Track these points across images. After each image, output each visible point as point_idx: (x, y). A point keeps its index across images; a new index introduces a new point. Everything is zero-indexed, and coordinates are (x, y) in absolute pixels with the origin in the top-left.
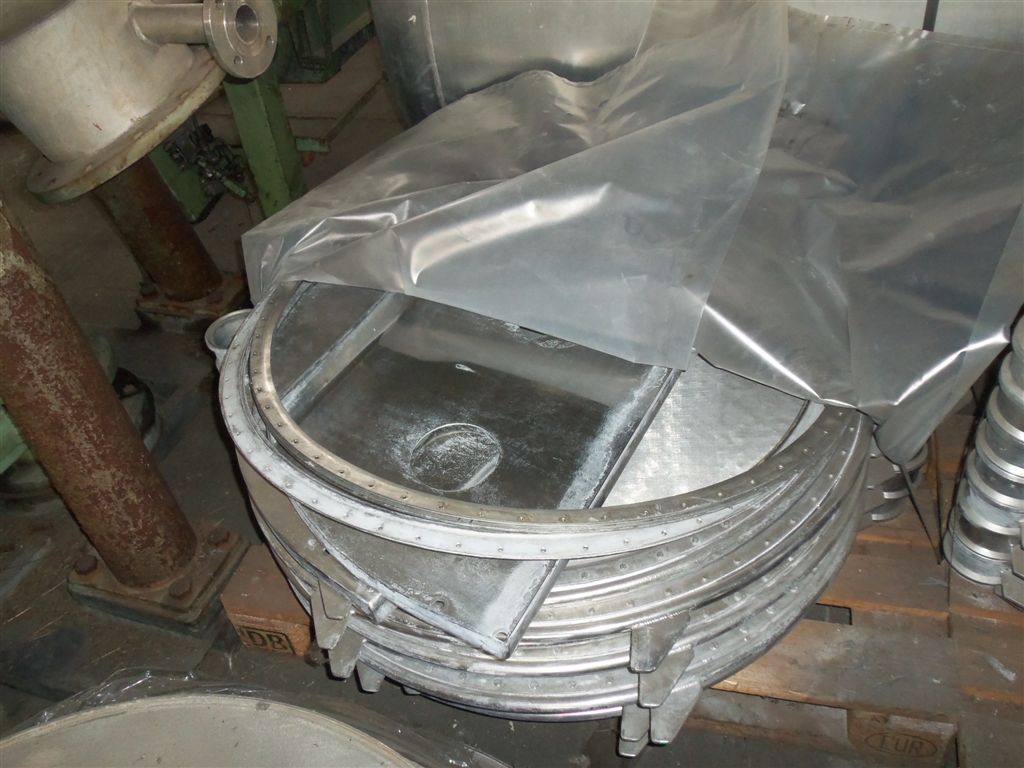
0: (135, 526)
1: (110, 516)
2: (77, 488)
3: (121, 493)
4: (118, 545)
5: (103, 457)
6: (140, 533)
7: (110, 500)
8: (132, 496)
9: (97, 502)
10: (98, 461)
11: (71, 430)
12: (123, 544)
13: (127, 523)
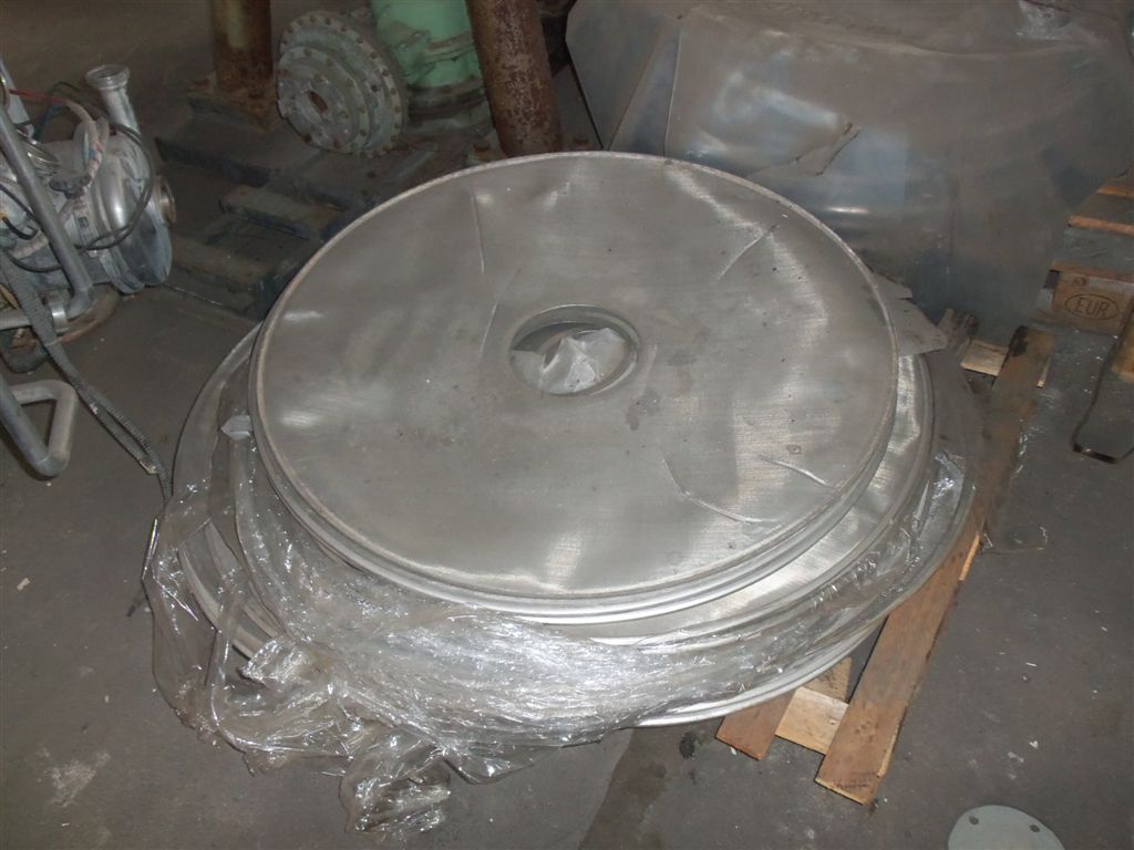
0: (535, 107)
1: (521, 94)
2: (504, 67)
3: (532, 77)
4: (520, 120)
5: (527, 44)
6: (537, 113)
7: (523, 80)
8: (537, 82)
9: (514, 79)
10: (523, 46)
11: (512, 15)
12: (524, 120)
13: (530, 103)
